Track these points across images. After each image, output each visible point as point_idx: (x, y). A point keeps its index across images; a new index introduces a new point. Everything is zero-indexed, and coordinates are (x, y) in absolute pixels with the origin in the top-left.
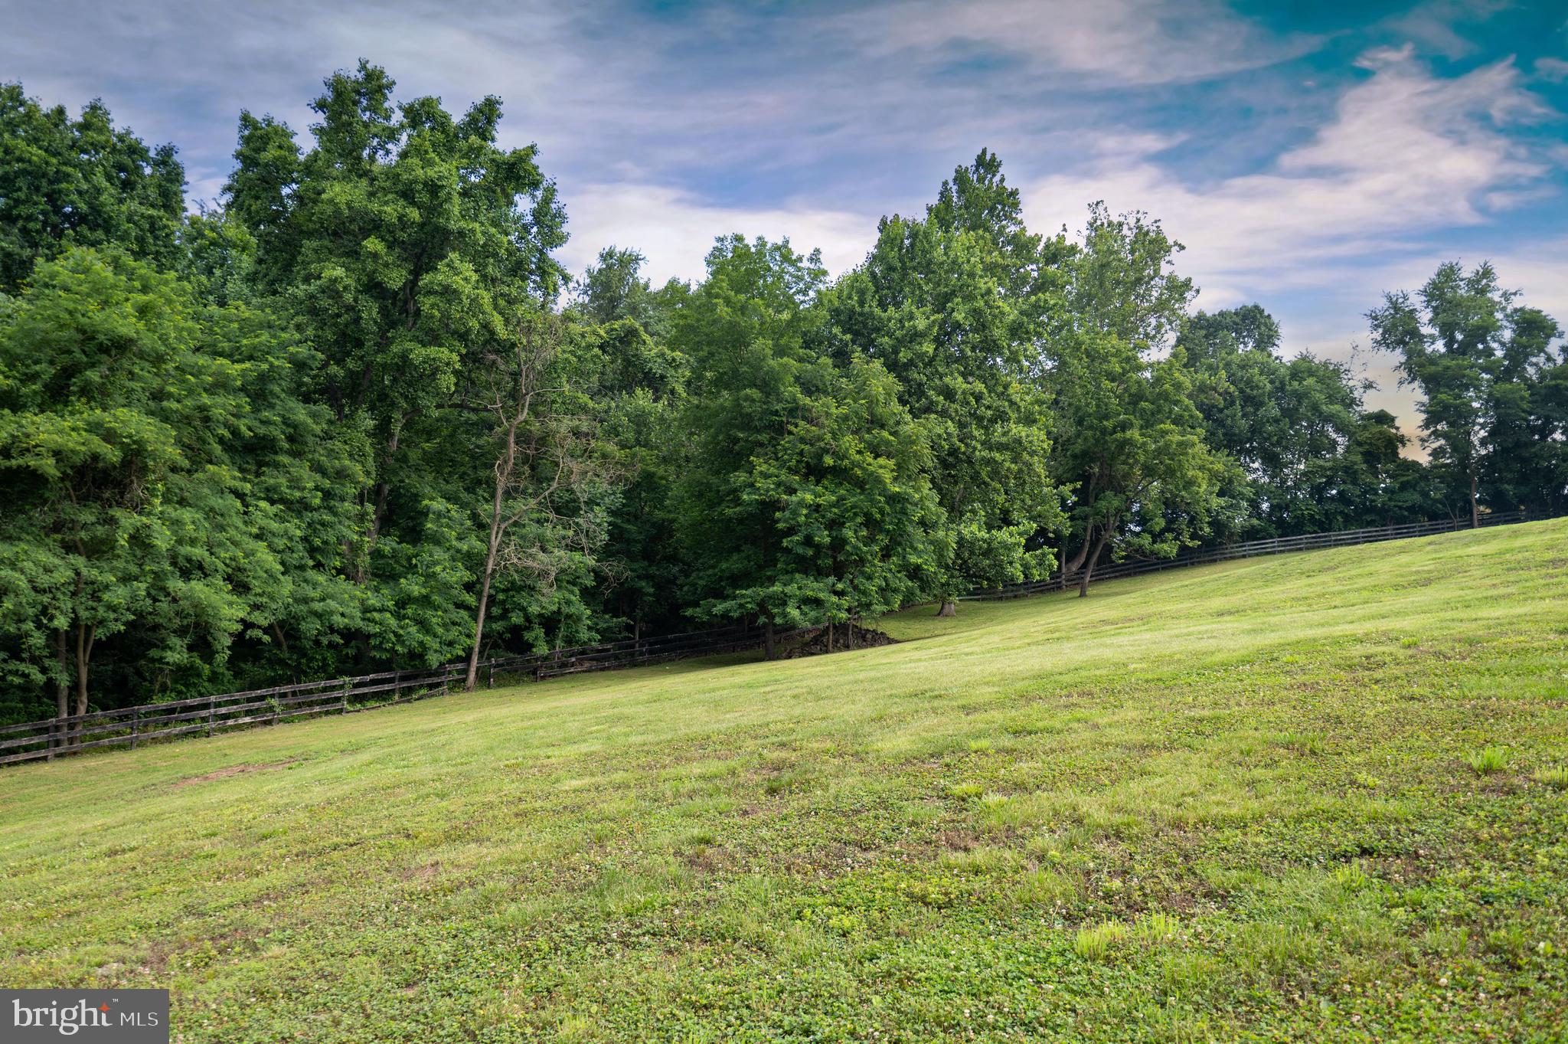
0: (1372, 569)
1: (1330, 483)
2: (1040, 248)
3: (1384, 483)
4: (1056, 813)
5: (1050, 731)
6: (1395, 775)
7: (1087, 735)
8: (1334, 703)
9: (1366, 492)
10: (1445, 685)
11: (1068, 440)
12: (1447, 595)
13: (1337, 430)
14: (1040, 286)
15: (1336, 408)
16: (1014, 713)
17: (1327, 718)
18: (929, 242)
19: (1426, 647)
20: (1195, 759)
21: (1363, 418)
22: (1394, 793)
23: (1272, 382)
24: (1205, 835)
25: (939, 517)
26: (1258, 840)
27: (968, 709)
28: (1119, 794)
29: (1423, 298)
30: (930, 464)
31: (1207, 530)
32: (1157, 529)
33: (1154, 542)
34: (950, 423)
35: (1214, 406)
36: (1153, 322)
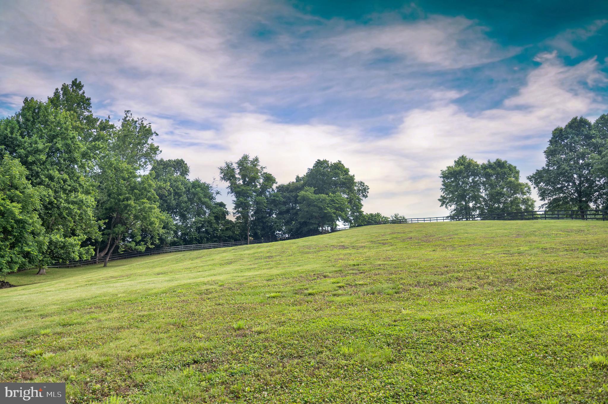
0: (214, 258)
1: (203, 226)
2: (98, 123)
3: (221, 227)
4: (76, 359)
5: (79, 324)
6: (209, 333)
7: (95, 325)
8: (193, 307)
9: (214, 230)
10: (230, 299)
11: (104, 202)
12: (236, 267)
13: (206, 208)
14: (96, 139)
15: (207, 200)
16: (64, 317)
17: (189, 313)
18: (47, 112)
19: (226, 286)
20: (138, 332)
21: (215, 204)
22: (208, 339)
23: (185, 188)
24: (138, 362)
25: (41, 231)
26: (157, 362)
27: (42, 316)
28: (105, 349)
29: (237, 165)
30: (39, 207)
31: (157, 241)
32: (138, 240)
33: (136, 245)
34: (50, 190)
35: (164, 195)
36: (143, 160)
